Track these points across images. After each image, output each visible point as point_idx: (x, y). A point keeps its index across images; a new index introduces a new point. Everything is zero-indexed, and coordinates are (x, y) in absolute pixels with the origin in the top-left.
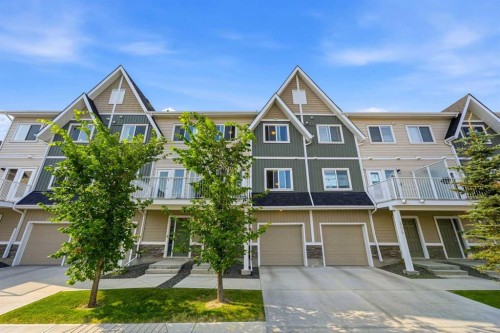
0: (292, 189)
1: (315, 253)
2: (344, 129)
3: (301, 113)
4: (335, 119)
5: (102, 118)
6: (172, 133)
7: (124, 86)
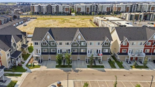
0: (77, 52)
2: (86, 43)
3: (79, 40)
4: (85, 41)
5: (47, 41)
6: (59, 44)
7: (49, 35)
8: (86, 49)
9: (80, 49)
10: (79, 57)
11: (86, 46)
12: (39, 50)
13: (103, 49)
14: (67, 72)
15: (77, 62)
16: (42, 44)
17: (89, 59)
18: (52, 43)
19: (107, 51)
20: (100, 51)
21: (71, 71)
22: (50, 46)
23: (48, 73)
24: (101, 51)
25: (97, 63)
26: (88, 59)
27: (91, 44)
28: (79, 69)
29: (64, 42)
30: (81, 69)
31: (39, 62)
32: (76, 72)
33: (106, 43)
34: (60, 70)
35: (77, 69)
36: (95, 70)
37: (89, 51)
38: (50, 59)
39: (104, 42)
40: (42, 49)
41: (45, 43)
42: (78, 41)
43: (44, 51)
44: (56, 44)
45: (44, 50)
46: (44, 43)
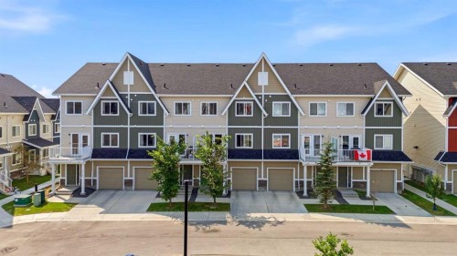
0: (252, 147)
1: (263, 184)
2: (293, 104)
3: (263, 94)
4: (287, 98)
5: (123, 97)
6: (173, 109)
7: (132, 68)
8: (295, 133)
9: (269, 133)
10: (262, 169)
11: (294, 120)
12: (85, 138)
13: (369, 134)
14: (201, 227)
15: (255, 193)
16: (97, 108)
17: (309, 183)
18: (144, 105)
19: (387, 143)
20: (356, 140)
21: (224, 223)
22: (135, 120)
23: (98, 229)
24: (361, 143)
25: (351, 196)
26: (305, 180)
27: (314, 109)
28: (266, 215)
29: (195, 103)
30: (275, 215)
31: (76, 193)
32: (248, 226)
33: (380, 107)
34: (169, 219)
35: (254, 216)
36: (352, 220)
37: (307, 145)
38: (129, 183)
39: (372, 99)
40: (97, 132)
41: (114, 105)
42: (257, 96)
43: (106, 142)
44: (160, 111)
45: (106, 137)
46: (107, 105)
